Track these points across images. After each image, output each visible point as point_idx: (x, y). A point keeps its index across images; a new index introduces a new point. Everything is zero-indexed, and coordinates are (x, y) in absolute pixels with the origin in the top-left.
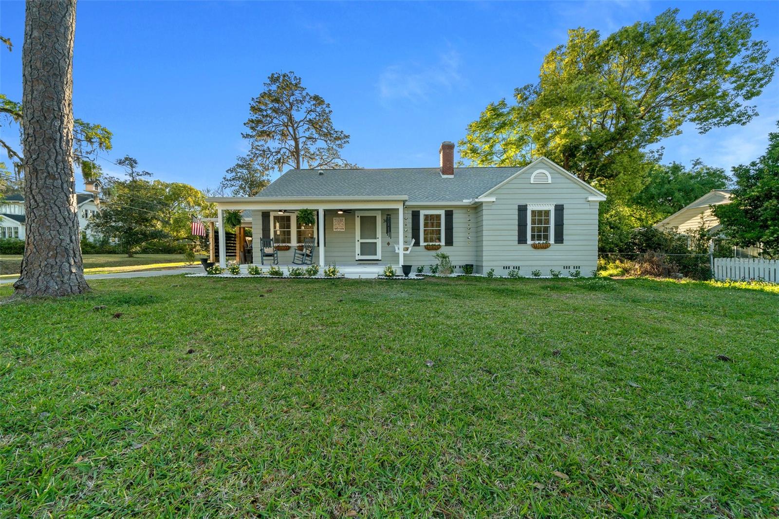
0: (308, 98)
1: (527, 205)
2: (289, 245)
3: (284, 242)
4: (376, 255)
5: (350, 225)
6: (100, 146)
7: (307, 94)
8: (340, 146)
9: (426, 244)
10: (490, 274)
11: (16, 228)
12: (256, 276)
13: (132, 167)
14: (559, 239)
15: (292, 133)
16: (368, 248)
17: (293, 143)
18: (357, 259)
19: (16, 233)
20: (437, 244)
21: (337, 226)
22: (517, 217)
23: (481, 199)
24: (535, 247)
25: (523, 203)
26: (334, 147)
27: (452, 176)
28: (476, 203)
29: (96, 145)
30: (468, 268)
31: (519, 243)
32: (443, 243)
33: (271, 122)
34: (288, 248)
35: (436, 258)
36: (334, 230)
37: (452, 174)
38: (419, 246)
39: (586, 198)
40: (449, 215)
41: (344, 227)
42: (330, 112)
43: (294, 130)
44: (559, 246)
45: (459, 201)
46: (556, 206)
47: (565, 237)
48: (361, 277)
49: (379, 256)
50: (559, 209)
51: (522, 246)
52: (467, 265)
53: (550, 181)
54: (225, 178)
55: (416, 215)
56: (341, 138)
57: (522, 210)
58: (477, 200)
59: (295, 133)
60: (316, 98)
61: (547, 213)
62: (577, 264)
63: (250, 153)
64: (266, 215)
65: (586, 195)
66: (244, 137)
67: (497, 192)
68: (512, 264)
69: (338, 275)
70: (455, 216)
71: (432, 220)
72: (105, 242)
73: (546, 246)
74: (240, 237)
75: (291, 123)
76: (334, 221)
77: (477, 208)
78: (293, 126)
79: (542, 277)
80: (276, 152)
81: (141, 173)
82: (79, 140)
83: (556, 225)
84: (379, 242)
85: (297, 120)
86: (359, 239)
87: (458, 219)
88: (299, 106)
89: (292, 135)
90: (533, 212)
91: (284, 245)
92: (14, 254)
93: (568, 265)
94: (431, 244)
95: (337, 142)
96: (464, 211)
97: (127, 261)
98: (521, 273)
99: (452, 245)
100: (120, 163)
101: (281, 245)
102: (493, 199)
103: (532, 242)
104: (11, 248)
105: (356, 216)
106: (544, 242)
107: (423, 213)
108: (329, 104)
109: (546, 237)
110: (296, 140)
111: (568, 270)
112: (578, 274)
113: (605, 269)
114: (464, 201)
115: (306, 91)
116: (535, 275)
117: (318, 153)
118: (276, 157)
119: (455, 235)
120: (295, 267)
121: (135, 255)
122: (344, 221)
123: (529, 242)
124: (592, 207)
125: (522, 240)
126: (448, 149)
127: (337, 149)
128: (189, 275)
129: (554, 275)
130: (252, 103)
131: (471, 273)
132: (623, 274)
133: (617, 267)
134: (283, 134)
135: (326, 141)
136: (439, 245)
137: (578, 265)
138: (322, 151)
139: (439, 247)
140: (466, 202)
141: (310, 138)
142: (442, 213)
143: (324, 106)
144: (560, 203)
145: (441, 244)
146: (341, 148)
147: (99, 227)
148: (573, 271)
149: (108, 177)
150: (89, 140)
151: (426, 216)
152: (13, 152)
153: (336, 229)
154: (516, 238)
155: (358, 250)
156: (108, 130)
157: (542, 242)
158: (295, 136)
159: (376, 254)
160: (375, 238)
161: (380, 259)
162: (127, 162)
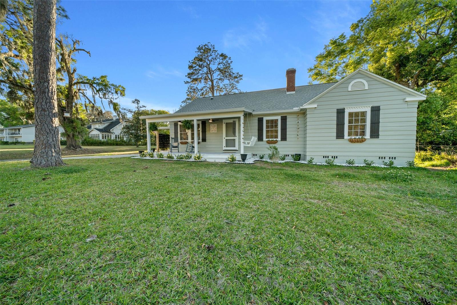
0: (218, 56)
1: (344, 109)
2: (187, 141)
3: (185, 139)
4: (235, 147)
5: (220, 129)
6: (121, 95)
7: (218, 54)
8: (238, 82)
9: (267, 140)
10: (310, 161)
11: (99, 134)
12: (160, 159)
13: (138, 104)
14: (375, 134)
15: (210, 77)
16: (230, 143)
17: (210, 83)
18: (224, 149)
19: (99, 136)
20: (275, 139)
21: (213, 129)
22: (335, 118)
23: (305, 106)
24: (351, 141)
25: (341, 107)
26: (234, 83)
27: (294, 92)
28: (302, 110)
29: (119, 94)
30: (298, 157)
31: (337, 139)
32: (279, 139)
33: (199, 73)
34: (187, 143)
35: (269, 149)
37: (294, 91)
38: (263, 141)
39: (404, 99)
40: (284, 119)
41: (216, 130)
42: (231, 62)
43: (211, 76)
44: (375, 140)
45: (291, 109)
46: (372, 108)
47: (380, 133)
48: (216, 161)
50: (375, 111)
51: (340, 141)
52: (296, 154)
53: (367, 88)
54: (181, 106)
55: (260, 121)
56: (237, 77)
57: (340, 113)
58: (301, 107)
59: (211, 78)
60: (222, 55)
61: (364, 114)
62: (392, 155)
63: (187, 92)
64: (176, 124)
65: (403, 97)
66: (185, 83)
67: (318, 100)
68: (330, 154)
69: (202, 159)
70: (288, 120)
71: (272, 124)
72: (130, 140)
73: (362, 141)
75: (210, 72)
76: (211, 126)
77: (303, 113)
78: (210, 74)
79: (356, 165)
80: (201, 89)
81: (142, 106)
82: (112, 93)
83: (372, 123)
84: (236, 138)
85: (213, 70)
86: (225, 137)
87: (291, 122)
88: (214, 61)
89: (210, 79)
90: (351, 114)
91: (185, 141)
92: (97, 146)
93: (383, 156)
94: (271, 139)
95: (236, 80)
96: (295, 116)
97: (134, 149)
98: (337, 162)
99: (286, 140)
100: (133, 102)
101: (183, 141)
102: (315, 106)
103: (349, 137)
104: (96, 143)
105: (223, 123)
106: (360, 137)
107: (265, 119)
108: (230, 58)
109: (363, 133)
110: (212, 81)
111: (383, 160)
112: (391, 163)
113: (431, 159)
114: (294, 109)
115: (218, 52)
116: (350, 163)
117: (224, 87)
118: (201, 92)
119: (288, 133)
120: (180, 154)
121: (139, 146)
122: (216, 126)
123: (346, 137)
124: (409, 106)
125: (340, 135)
126: (291, 74)
127: (236, 83)
128: (133, 158)
129: (367, 164)
130: (189, 64)
131: (299, 160)
132: (447, 165)
133: (443, 158)
134: (205, 79)
135: (229, 80)
136: (276, 140)
137: (394, 156)
138: (226, 86)
139: (276, 142)
140: (296, 109)
141: (220, 79)
142: (279, 118)
143: (228, 59)
144: (376, 104)
145: (278, 139)
146: (238, 83)
147: (125, 133)
148: (387, 161)
149: (128, 109)
150: (116, 92)
151: (268, 121)
152: (91, 101)
153: (212, 131)
154: (335, 134)
155: (224, 144)
156: (124, 87)
157: (357, 137)
158: (212, 79)
160: (235, 136)
161: (237, 149)
162: (136, 101)
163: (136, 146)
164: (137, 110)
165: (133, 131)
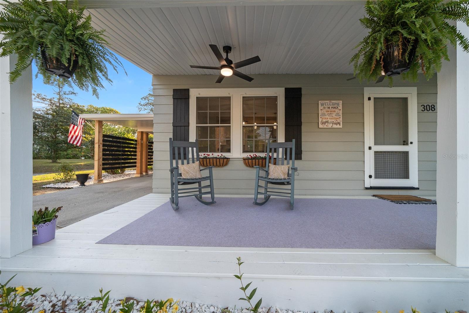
2: (227, 155)
4: (407, 177)
5: (353, 116)
18: (367, 185)
21: (328, 118)
34: (224, 162)
36: (321, 126)
41: (340, 120)
49: (413, 180)
64: (180, 96)
74: (142, 144)
76: (320, 107)
84: (413, 150)
86: (372, 144)
91: (216, 155)
101: (210, 155)
105: (366, 98)
122: (340, 107)
153: (323, 123)
155: (369, 167)
159: (406, 175)
160: (405, 142)
161: (416, 186)
162: (56, 83)
163: (51, 161)
164: (58, 97)
165: (45, 134)
